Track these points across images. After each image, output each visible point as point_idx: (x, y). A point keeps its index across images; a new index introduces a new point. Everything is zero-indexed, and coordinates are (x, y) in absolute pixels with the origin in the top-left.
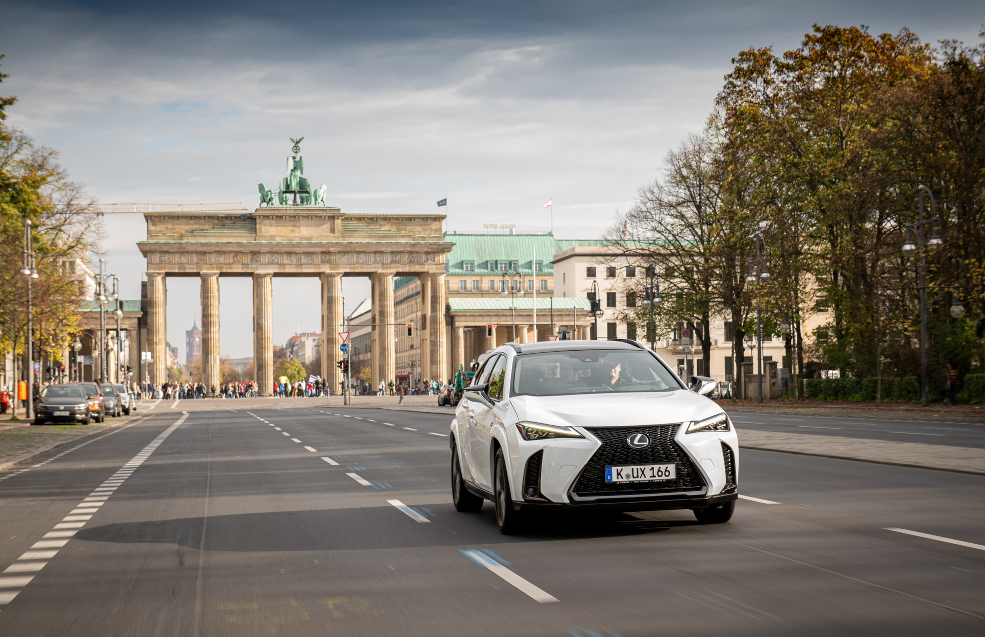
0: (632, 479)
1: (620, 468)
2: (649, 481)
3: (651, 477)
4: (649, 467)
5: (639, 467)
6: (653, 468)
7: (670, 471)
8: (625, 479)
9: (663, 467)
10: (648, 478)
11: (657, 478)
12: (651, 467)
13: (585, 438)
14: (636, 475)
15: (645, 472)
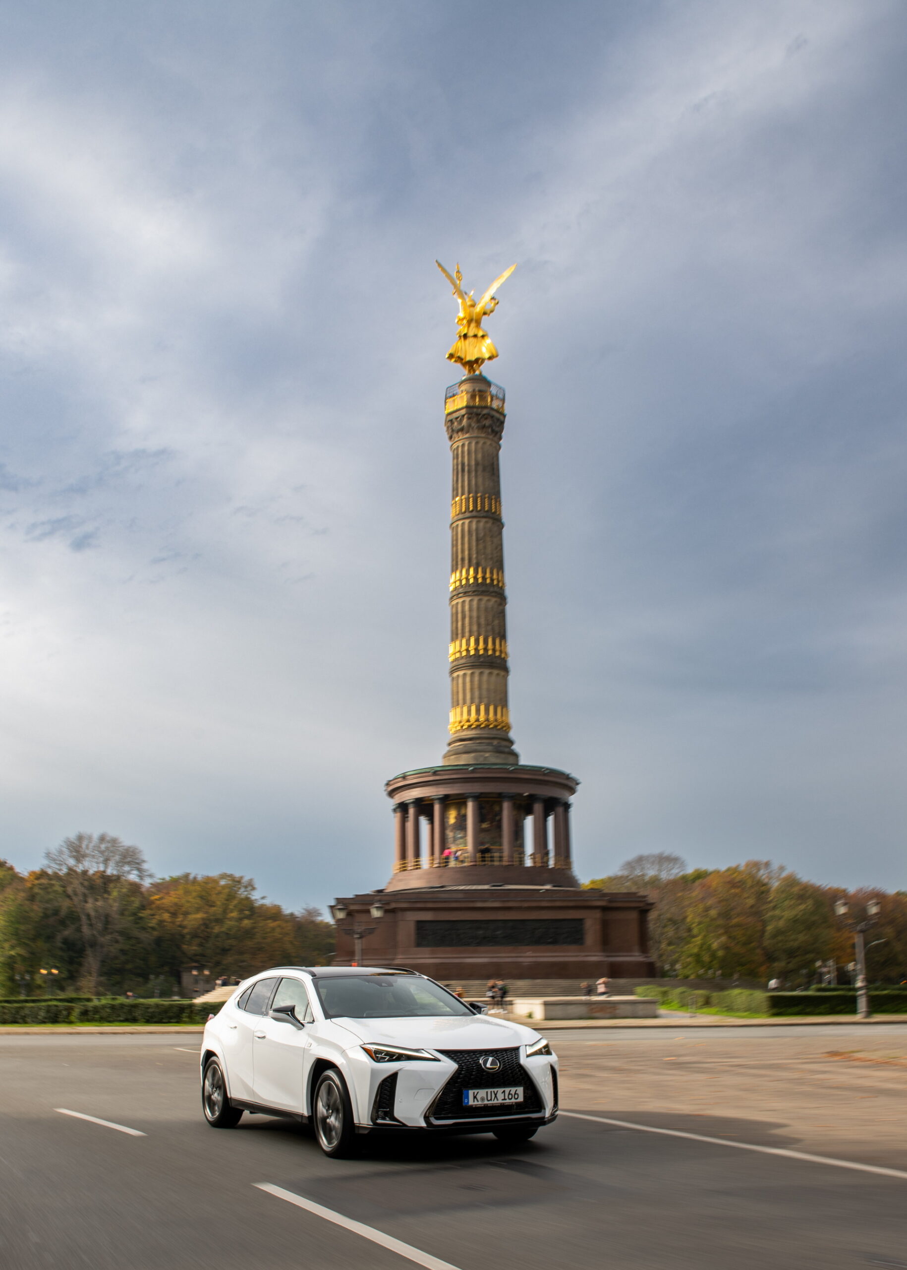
0: (486, 1102)
1: (476, 1091)
2: (501, 1104)
3: (503, 1100)
4: (500, 1090)
5: (492, 1090)
6: (504, 1092)
7: (518, 1094)
8: (480, 1103)
9: (513, 1090)
10: (500, 1101)
11: (508, 1101)
12: (502, 1090)
13: (439, 1060)
14: (489, 1099)
15: (497, 1095)
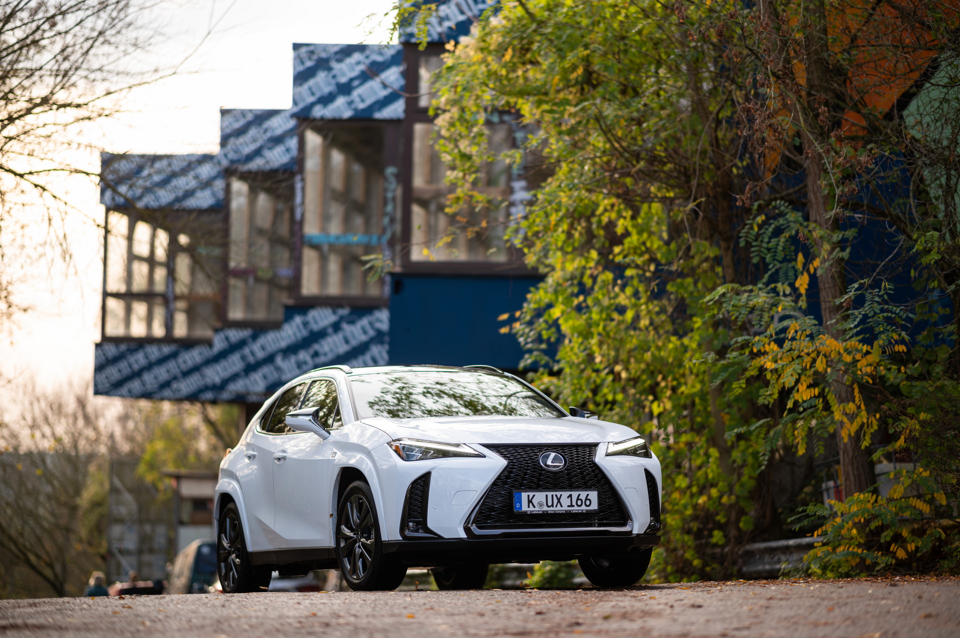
0: (545, 508)
1: (531, 494)
3: (569, 506)
4: (565, 494)
5: (554, 493)
6: (570, 496)
8: (537, 509)
9: (583, 494)
10: (565, 508)
11: (576, 508)
12: (568, 493)
13: (484, 456)
14: (550, 504)
15: (561, 500)
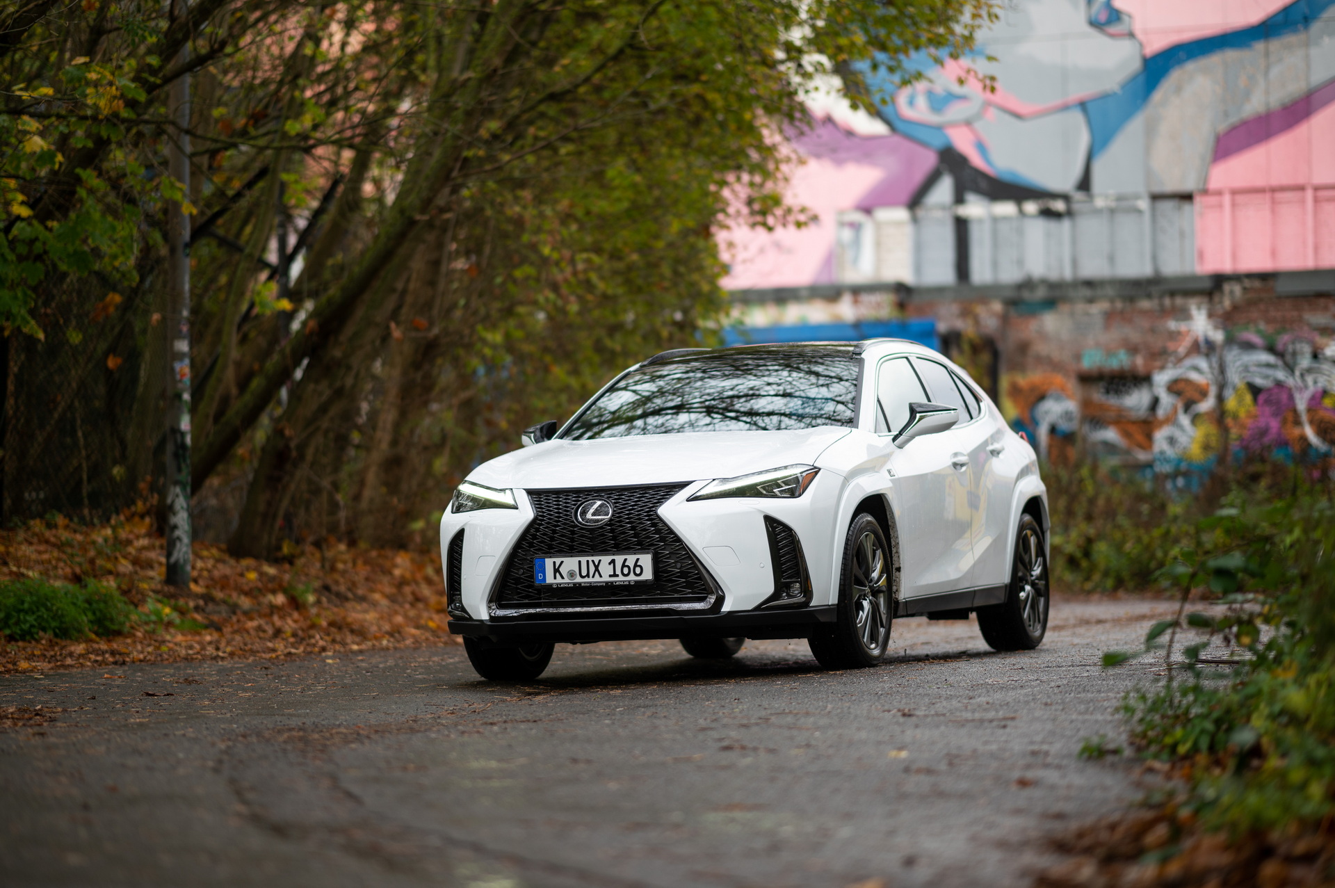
0: (578, 580)
1: (558, 561)
2: (607, 583)
3: (610, 576)
4: (606, 559)
6: (613, 562)
7: (642, 566)
8: (567, 580)
9: (631, 560)
10: (606, 578)
11: (621, 578)
12: (610, 558)
15: (600, 568)
